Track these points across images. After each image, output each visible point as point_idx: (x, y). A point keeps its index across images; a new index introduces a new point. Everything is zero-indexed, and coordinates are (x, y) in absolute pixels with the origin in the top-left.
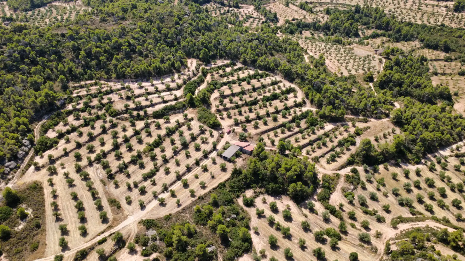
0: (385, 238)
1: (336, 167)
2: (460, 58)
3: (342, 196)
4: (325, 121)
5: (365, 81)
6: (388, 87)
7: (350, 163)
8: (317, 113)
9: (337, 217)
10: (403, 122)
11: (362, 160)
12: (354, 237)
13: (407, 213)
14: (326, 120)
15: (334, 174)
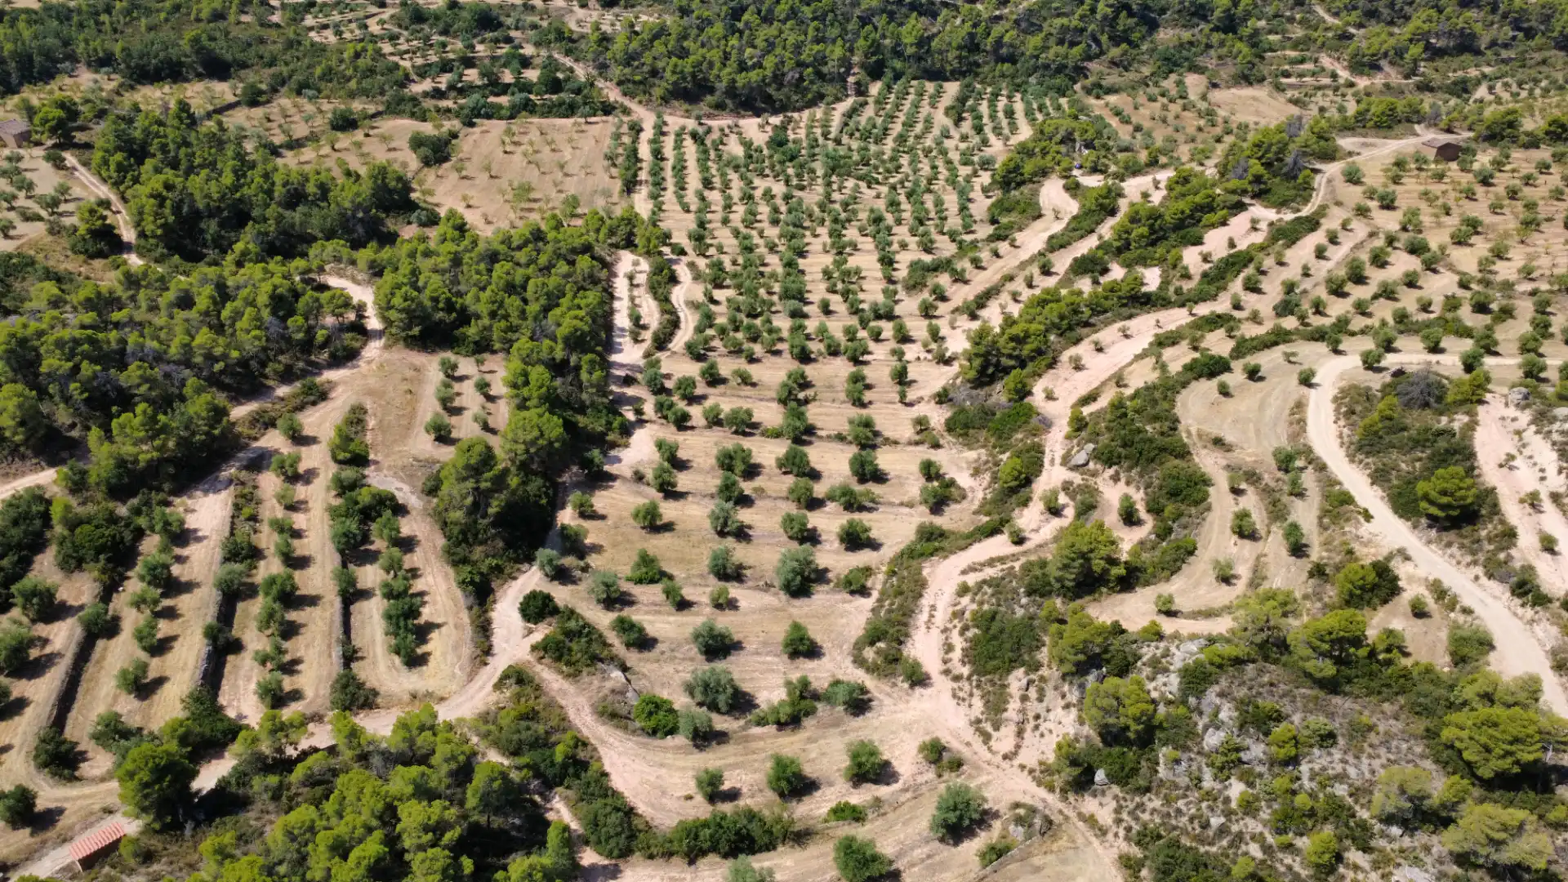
0: (968, 744)
1: (467, 650)
2: (283, 83)
3: (645, 745)
4: (156, 497)
5: (92, 256)
6: (205, 245)
7: (481, 593)
8: (78, 486)
9: (770, 847)
10: (441, 321)
11: (501, 544)
12: (919, 853)
13: (844, 602)
14: (159, 489)
15: (499, 686)
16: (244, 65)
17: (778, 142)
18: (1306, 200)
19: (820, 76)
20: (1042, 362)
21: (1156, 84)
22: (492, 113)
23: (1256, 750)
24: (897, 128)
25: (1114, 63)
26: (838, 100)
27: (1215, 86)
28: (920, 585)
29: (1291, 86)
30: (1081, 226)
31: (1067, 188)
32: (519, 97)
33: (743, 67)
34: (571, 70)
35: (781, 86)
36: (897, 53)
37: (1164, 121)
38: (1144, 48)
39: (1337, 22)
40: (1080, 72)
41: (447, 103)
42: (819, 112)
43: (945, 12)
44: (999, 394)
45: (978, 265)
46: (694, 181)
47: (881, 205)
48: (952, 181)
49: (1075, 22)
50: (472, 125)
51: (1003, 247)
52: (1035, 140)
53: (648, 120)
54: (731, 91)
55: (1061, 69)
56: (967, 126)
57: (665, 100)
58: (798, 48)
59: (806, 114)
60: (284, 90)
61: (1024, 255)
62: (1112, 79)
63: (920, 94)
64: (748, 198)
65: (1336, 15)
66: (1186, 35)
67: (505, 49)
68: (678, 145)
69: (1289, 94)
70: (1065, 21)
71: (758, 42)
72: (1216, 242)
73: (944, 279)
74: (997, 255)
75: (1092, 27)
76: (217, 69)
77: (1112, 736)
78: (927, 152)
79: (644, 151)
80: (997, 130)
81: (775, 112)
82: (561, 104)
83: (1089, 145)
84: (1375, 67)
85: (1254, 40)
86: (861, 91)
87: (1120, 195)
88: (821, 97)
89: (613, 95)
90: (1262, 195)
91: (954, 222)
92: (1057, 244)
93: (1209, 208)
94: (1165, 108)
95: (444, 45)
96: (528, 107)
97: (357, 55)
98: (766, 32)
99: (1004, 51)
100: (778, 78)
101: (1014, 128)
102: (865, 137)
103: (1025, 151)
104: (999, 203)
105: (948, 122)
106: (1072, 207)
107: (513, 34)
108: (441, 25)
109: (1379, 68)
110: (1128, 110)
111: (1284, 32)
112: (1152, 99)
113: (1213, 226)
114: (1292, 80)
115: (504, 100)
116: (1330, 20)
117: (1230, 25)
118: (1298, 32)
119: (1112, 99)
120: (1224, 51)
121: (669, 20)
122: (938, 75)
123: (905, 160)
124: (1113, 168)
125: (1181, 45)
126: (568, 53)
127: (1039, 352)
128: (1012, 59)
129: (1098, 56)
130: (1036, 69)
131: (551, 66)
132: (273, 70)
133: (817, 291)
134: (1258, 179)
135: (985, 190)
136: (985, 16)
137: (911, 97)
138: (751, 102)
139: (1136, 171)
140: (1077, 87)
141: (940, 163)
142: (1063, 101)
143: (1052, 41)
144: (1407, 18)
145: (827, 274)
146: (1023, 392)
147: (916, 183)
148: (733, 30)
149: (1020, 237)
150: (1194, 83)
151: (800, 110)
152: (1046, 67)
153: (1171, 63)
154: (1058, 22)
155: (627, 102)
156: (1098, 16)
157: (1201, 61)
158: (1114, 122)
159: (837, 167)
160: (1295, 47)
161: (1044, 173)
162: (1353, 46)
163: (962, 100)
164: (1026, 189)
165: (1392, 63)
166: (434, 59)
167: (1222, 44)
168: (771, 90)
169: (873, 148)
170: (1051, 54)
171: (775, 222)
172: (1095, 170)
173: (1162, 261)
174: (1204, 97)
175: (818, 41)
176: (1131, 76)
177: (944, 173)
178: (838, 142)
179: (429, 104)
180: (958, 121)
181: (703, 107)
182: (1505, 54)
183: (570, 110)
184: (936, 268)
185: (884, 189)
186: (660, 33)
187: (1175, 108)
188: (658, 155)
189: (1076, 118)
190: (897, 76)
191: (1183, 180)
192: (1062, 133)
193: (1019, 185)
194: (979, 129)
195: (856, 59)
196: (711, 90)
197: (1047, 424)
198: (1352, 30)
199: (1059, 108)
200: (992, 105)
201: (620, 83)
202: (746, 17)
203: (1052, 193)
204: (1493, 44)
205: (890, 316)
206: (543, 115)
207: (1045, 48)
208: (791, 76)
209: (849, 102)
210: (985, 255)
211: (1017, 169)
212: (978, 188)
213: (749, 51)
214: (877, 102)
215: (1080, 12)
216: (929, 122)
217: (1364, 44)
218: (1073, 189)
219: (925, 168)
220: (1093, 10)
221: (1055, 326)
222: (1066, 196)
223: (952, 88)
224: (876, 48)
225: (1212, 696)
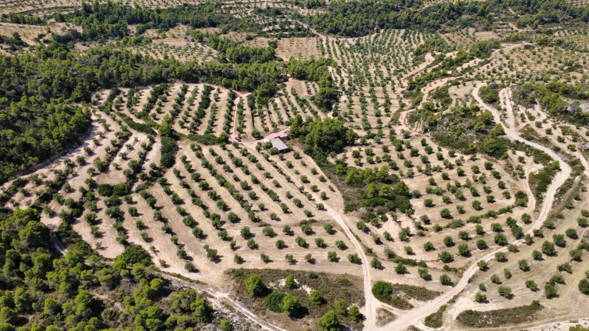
16: (219, 24)
17: (358, 44)
18: (489, 57)
19: (368, 28)
20: (423, 85)
21: (460, 31)
22: (285, 36)
23: (451, 124)
24: (388, 41)
25: (448, 25)
26: (372, 34)
27: (477, 31)
28: (400, 115)
29: (500, 32)
30: (434, 63)
31: (432, 55)
32: (291, 32)
33: (348, 25)
34: (302, 25)
35: (357, 30)
36: (388, 21)
37: (461, 40)
38: (458, 20)
39: (515, 13)
40: (439, 27)
41: (272, 34)
42: (368, 37)
43: (401, 10)
44: (414, 91)
45: (409, 70)
46: (339, 53)
47: (386, 59)
48: (403, 54)
49: (438, 13)
50: (280, 39)
51: (416, 67)
52: (425, 44)
53: (324, 39)
54: (345, 31)
55: (433, 26)
56: (407, 41)
57: (328, 33)
58: (362, 20)
59: (364, 37)
60: (230, 30)
61: (421, 69)
62: (448, 29)
63: (394, 32)
64: (353, 57)
65: (515, 11)
66: (470, 17)
67: (284, 20)
68: (333, 45)
69: (498, 33)
70: (435, 13)
71: (351, 18)
72: (465, 66)
73: (402, 73)
74: (414, 69)
75: (442, 15)
76: (213, 25)
77: (431, 125)
78: (397, 47)
79: (325, 46)
80: (415, 42)
81: (356, 37)
82: (301, 34)
83: (438, 45)
84: (524, 26)
85: (490, 19)
86: (378, 31)
87: (445, 56)
88: (368, 33)
89: (315, 32)
90: (479, 56)
91: (404, 62)
92: (428, 67)
93: (465, 58)
94: (462, 37)
95: (268, 19)
96: (293, 35)
97: (249, 21)
98: (353, 16)
99: (417, 21)
100: (357, 28)
101: (419, 41)
102: (380, 43)
103: (422, 46)
104: (415, 58)
105: (402, 40)
106: (433, 59)
107: (285, 16)
108: (266, 13)
109: (526, 27)
110: (451, 37)
111: (499, 16)
112: (459, 35)
113: (465, 62)
114: (500, 30)
115: (287, 33)
116: (513, 13)
117: (483, 14)
118: (503, 16)
119: (447, 34)
120: (481, 21)
121: (328, 13)
122: (399, 28)
123: (391, 49)
124: (444, 51)
125: (469, 20)
126: (301, 21)
127: (423, 83)
128: (420, 23)
129: (444, 23)
130: (426, 26)
131: (296, 24)
132: (227, 25)
133: (373, 75)
134: (478, 52)
135: (412, 56)
136: (412, 11)
137: (392, 34)
138: (350, 34)
139: (450, 52)
140: (438, 31)
141: (400, 50)
142: (433, 35)
143: (431, 19)
144: (537, 12)
145: (375, 72)
146: (419, 90)
147: (394, 54)
148: (344, 16)
149: (420, 65)
150: (471, 30)
151: (362, 36)
152: (429, 25)
153: (465, 25)
154: (433, 13)
155: (318, 34)
156: (445, 12)
157: (474, 24)
158: (447, 41)
159: (374, 50)
160: (502, 21)
161: (427, 52)
162: (518, 20)
163: (405, 34)
164: (422, 55)
165: (530, 25)
166: (266, 22)
167: (480, 19)
168: (355, 31)
169: (382, 46)
170: (430, 22)
171: (361, 62)
172: (439, 51)
173: (452, 69)
174: (473, 34)
175: (367, 18)
176: (453, 28)
177: (401, 52)
178: (373, 44)
179: (269, 34)
180: (405, 40)
181: (338, 36)
182: (566, 23)
183: (304, 36)
184: (401, 71)
185: (386, 56)
186: (326, 16)
187: (465, 37)
188: (328, 46)
189: (436, 39)
190: (388, 28)
191: (460, 53)
192: (432, 42)
193: (420, 54)
194: (410, 42)
195: (376, 23)
196: (340, 31)
197: (424, 94)
198: (519, 16)
199: (432, 37)
200: (414, 36)
201: (316, 29)
202: (348, 12)
203: (429, 57)
204: (563, 20)
205: (390, 80)
206: (297, 37)
207: (429, 20)
208: (360, 27)
209: (375, 35)
210: (412, 69)
211: (420, 51)
212: (410, 56)
213: (349, 21)
214: (383, 35)
215: (439, 10)
216: (397, 40)
217: (522, 20)
218: (434, 55)
219: (396, 51)
220: (443, 10)
221: (426, 79)
222: (432, 57)
223: (403, 31)
224: (382, 20)
225: (446, 118)
